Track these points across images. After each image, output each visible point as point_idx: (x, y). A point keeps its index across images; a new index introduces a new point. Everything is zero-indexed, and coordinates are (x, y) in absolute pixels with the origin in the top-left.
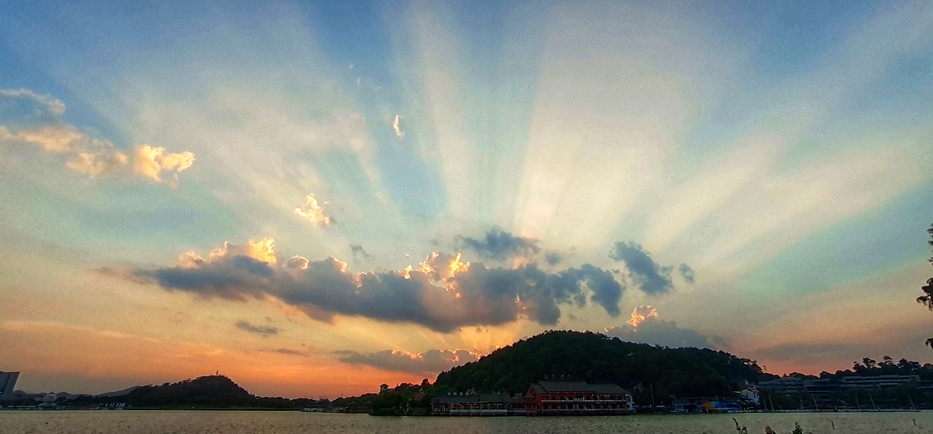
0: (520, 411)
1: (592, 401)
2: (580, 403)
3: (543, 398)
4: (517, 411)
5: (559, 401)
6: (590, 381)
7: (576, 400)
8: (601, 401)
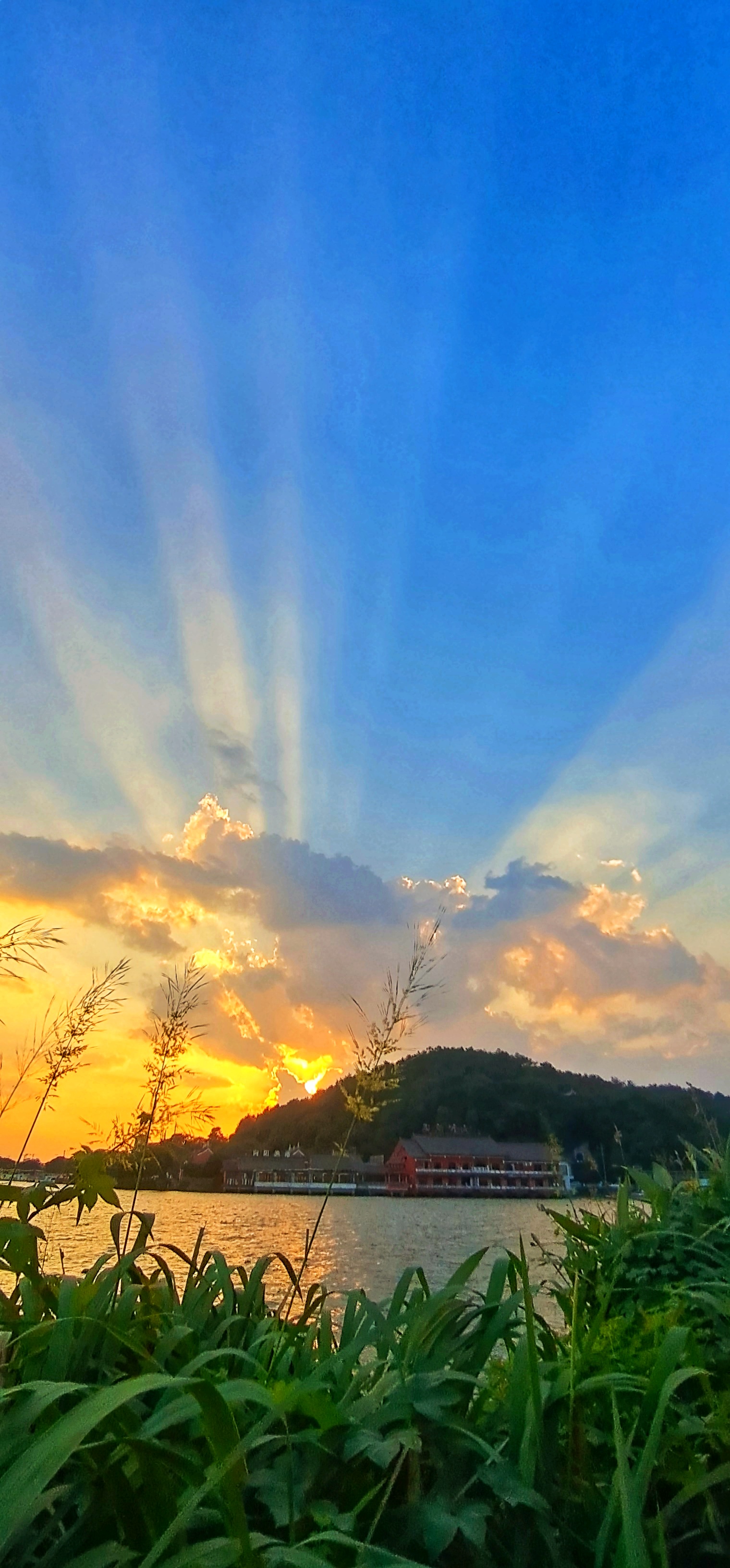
0: (378, 1188)
1: (503, 1172)
2: (481, 1176)
3: (419, 1165)
4: (374, 1187)
5: (445, 1171)
6: (501, 1137)
7: (477, 1170)
8: (517, 1172)
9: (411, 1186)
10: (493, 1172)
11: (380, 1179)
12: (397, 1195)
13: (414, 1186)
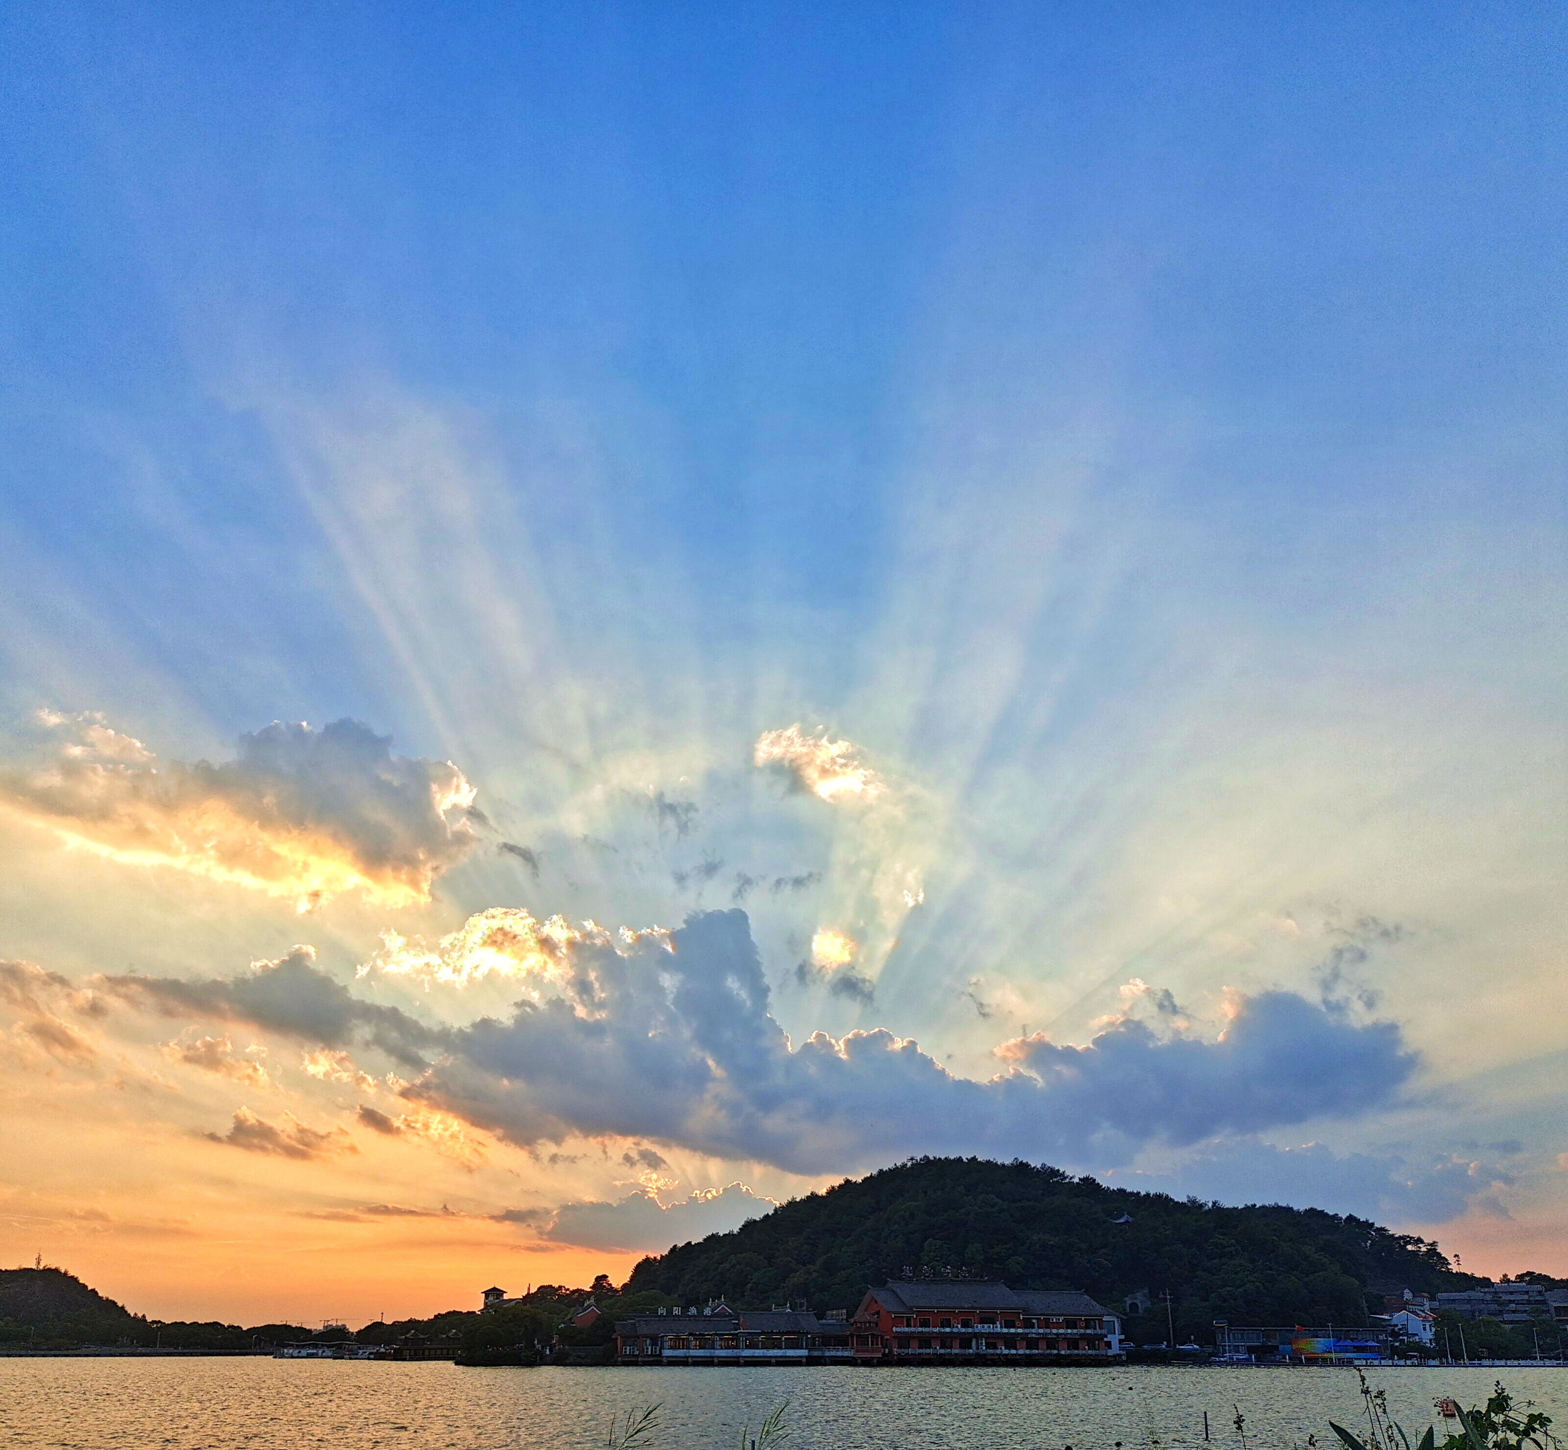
0: (840, 1354)
1: (1020, 1331)
2: (988, 1336)
3: (897, 1321)
4: (833, 1353)
6: (1015, 1282)
7: (979, 1328)
8: (1041, 1331)
9: (887, 1351)
10: (1005, 1330)
11: (842, 1342)
12: (867, 1363)
13: (891, 1351)
